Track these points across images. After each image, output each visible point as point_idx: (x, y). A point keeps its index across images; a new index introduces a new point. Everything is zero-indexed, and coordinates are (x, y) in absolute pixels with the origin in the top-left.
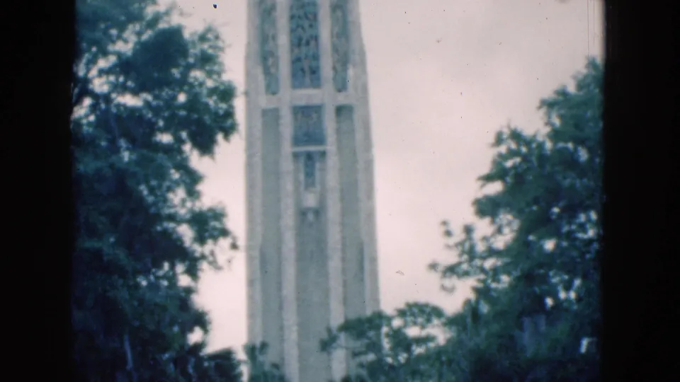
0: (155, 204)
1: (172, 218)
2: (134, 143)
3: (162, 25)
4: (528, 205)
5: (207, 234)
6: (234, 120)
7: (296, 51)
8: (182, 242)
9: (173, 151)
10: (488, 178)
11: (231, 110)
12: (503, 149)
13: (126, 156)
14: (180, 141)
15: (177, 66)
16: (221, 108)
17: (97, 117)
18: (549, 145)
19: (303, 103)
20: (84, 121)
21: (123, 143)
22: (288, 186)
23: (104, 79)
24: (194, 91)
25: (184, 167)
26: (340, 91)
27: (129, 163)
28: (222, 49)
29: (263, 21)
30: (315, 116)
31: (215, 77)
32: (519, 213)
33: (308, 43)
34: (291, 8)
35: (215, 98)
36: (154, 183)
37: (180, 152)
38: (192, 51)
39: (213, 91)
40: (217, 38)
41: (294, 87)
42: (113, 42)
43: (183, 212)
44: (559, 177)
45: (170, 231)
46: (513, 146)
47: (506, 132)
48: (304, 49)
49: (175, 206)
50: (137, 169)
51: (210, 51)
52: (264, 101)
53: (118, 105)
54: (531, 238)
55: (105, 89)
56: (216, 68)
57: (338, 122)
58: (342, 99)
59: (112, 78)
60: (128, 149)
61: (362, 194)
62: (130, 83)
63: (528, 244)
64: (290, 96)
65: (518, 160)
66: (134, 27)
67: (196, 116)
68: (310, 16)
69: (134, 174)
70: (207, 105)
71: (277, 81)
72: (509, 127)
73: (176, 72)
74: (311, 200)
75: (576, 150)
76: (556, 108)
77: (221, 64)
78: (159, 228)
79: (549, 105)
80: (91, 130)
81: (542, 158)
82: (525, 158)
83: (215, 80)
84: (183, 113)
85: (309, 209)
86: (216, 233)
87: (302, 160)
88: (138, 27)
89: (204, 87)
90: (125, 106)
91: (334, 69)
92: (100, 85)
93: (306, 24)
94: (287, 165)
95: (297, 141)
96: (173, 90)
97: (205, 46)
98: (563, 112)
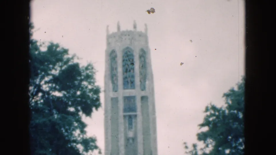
0: (67, 136)
1: (75, 141)
2: (59, 111)
3: (70, 63)
4: (219, 135)
5: (89, 148)
6: (100, 102)
7: (125, 74)
8: (79, 151)
9: (75, 114)
10: (203, 125)
11: (99, 98)
12: (208, 113)
13: (56, 116)
14: (78, 111)
15: (77, 80)
16: (94, 97)
17: (44, 101)
18: (227, 112)
19: (127, 95)
20: (39, 102)
21: (54, 111)
22: (122, 128)
23: (47, 85)
24: (83, 90)
25: (79, 121)
26: (142, 90)
27: (57, 119)
28: (94, 73)
29: (112, 62)
30: (132, 100)
31: (92, 84)
32: (215, 139)
33: (130, 71)
34: (123, 57)
35: (92, 93)
36: (67, 127)
37: (78, 115)
38: (82, 74)
39: (91, 90)
40: (92, 68)
41: (124, 89)
42: (51, 70)
43: (79, 139)
44: (231, 125)
45: (74, 146)
46: (213, 112)
47: (210, 106)
48: (128, 73)
49: (76, 137)
50: (60, 122)
51: (90, 74)
52: (112, 94)
53: (53, 96)
54: (220, 149)
55: (48, 89)
56: (92, 80)
57: (142, 103)
58: (143, 93)
59: (50, 85)
60: (56, 113)
61: (151, 132)
62: (57, 87)
63: (218, 151)
64: (123, 93)
65: (214, 118)
66: (59, 64)
67: (84, 100)
68: (131, 60)
69: (59, 124)
70: (89, 96)
71: (117, 86)
72: (211, 104)
73: (76, 83)
74: (131, 134)
75: (238, 113)
76: (230, 96)
77: (94, 79)
78: (69, 146)
79: (227, 95)
80: (41, 106)
81: (224, 116)
82: (218, 117)
83: (92, 86)
84: (79, 99)
85: (130, 138)
86: (93, 147)
87: (127, 118)
88: (60, 64)
89: (88, 88)
90: (55, 96)
91: (140, 81)
92: (45, 87)
93: (129, 63)
94: (121, 120)
95: (125, 110)
96: (75, 89)
97: (88, 72)
98: (233, 98)
